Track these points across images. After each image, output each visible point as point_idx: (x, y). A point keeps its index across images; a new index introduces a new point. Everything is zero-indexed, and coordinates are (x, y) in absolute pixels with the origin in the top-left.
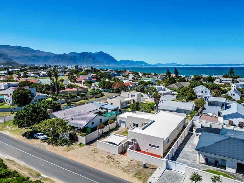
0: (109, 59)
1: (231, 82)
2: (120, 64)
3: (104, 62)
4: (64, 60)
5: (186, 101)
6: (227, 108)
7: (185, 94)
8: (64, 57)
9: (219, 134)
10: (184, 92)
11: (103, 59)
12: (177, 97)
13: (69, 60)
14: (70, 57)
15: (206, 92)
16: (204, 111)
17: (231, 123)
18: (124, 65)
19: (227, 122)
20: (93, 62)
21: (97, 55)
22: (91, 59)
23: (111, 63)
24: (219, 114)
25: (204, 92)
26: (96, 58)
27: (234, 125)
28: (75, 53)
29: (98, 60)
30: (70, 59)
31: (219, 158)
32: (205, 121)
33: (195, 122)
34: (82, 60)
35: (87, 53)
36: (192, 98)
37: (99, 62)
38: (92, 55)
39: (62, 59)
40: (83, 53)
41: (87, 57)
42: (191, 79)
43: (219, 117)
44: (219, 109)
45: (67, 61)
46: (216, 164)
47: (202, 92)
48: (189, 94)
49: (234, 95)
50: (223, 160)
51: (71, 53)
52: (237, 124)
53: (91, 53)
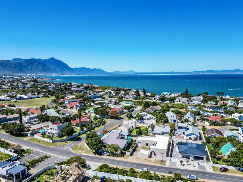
0: (62, 66)
1: (186, 101)
2: (75, 71)
3: (56, 70)
4: (7, 68)
5: (163, 124)
6: (188, 129)
7: (161, 119)
8: (7, 64)
9: (186, 145)
10: (160, 117)
11: (55, 66)
12: (156, 121)
13: (13, 68)
14: (14, 64)
15: (174, 117)
16: (176, 132)
17: (190, 139)
18: (80, 73)
19: (188, 138)
20: (44, 69)
21: (47, 61)
22: (40, 67)
23: (64, 70)
24: (184, 133)
25: (173, 117)
26: (47, 65)
27: (191, 139)
28: (20, 59)
29: (49, 67)
30: (15, 67)
31: (187, 155)
32: (178, 139)
33: (174, 140)
34: (29, 67)
35: (35, 60)
36: (166, 121)
37: (51, 70)
38: (41, 61)
39: (4, 66)
40: (31, 60)
41: (35, 64)
42: (157, 98)
43: (184, 135)
44: (183, 130)
45: (10, 68)
46: (186, 157)
47: (171, 117)
48: (164, 119)
49: (190, 118)
50: (189, 156)
51: (15, 60)
52: (193, 139)
53: (40, 59)
